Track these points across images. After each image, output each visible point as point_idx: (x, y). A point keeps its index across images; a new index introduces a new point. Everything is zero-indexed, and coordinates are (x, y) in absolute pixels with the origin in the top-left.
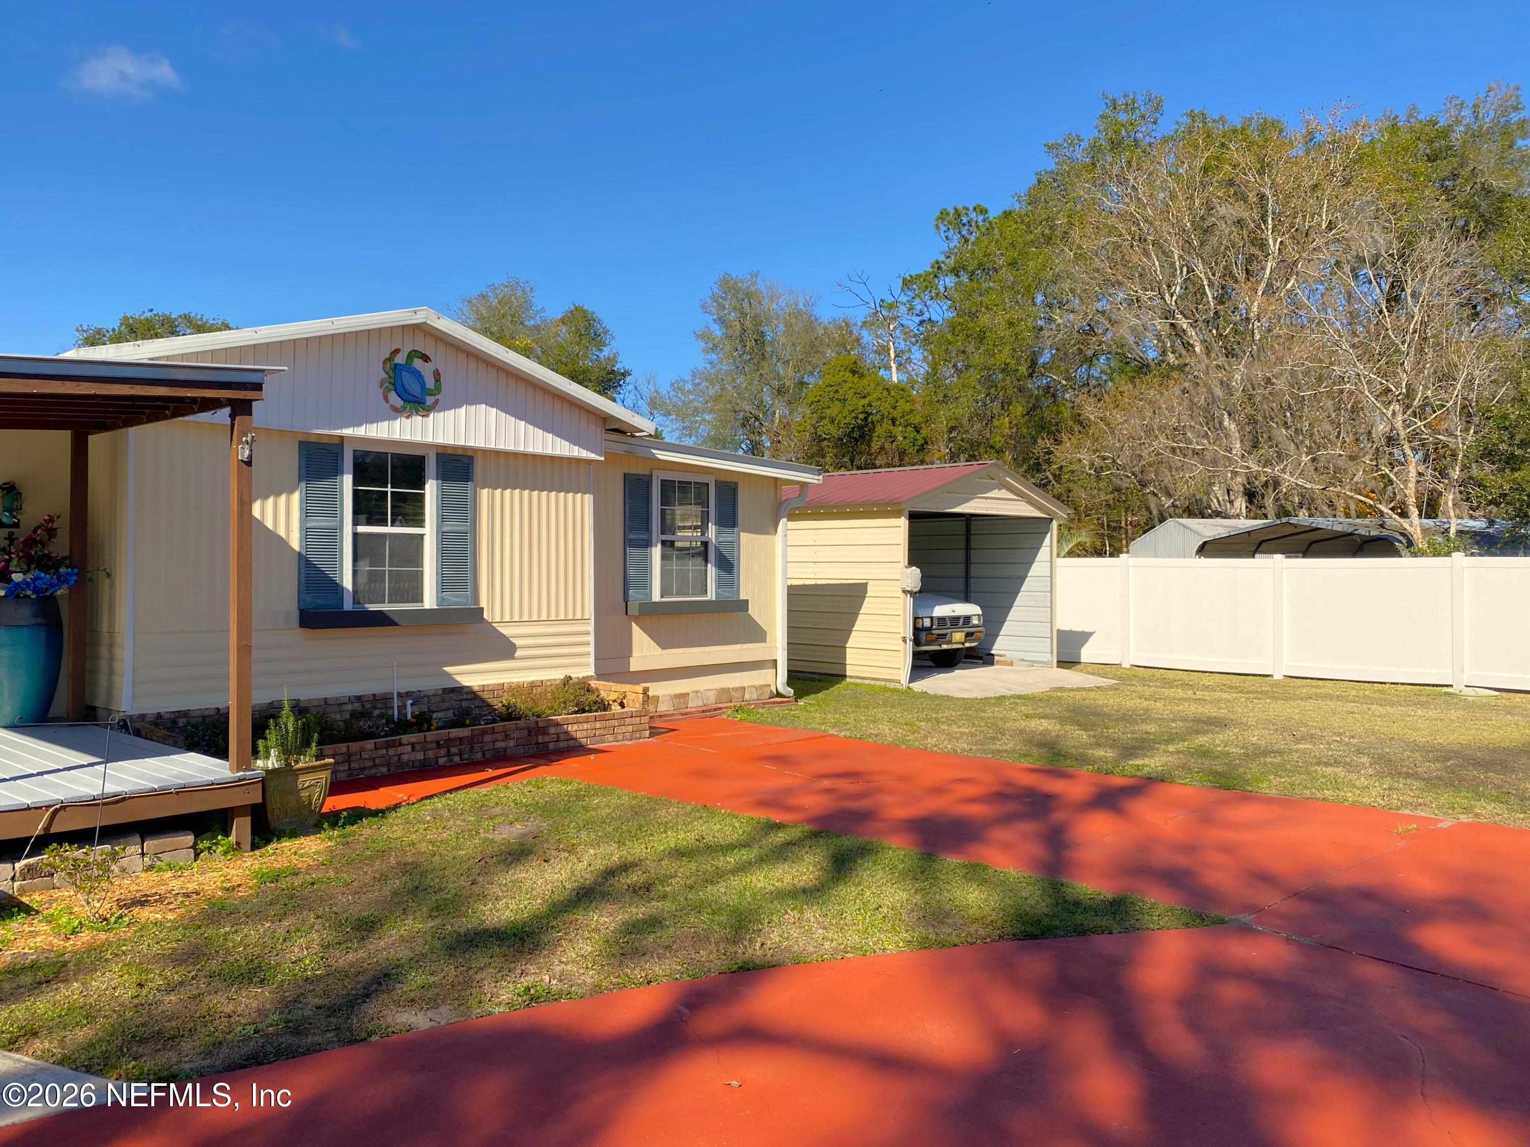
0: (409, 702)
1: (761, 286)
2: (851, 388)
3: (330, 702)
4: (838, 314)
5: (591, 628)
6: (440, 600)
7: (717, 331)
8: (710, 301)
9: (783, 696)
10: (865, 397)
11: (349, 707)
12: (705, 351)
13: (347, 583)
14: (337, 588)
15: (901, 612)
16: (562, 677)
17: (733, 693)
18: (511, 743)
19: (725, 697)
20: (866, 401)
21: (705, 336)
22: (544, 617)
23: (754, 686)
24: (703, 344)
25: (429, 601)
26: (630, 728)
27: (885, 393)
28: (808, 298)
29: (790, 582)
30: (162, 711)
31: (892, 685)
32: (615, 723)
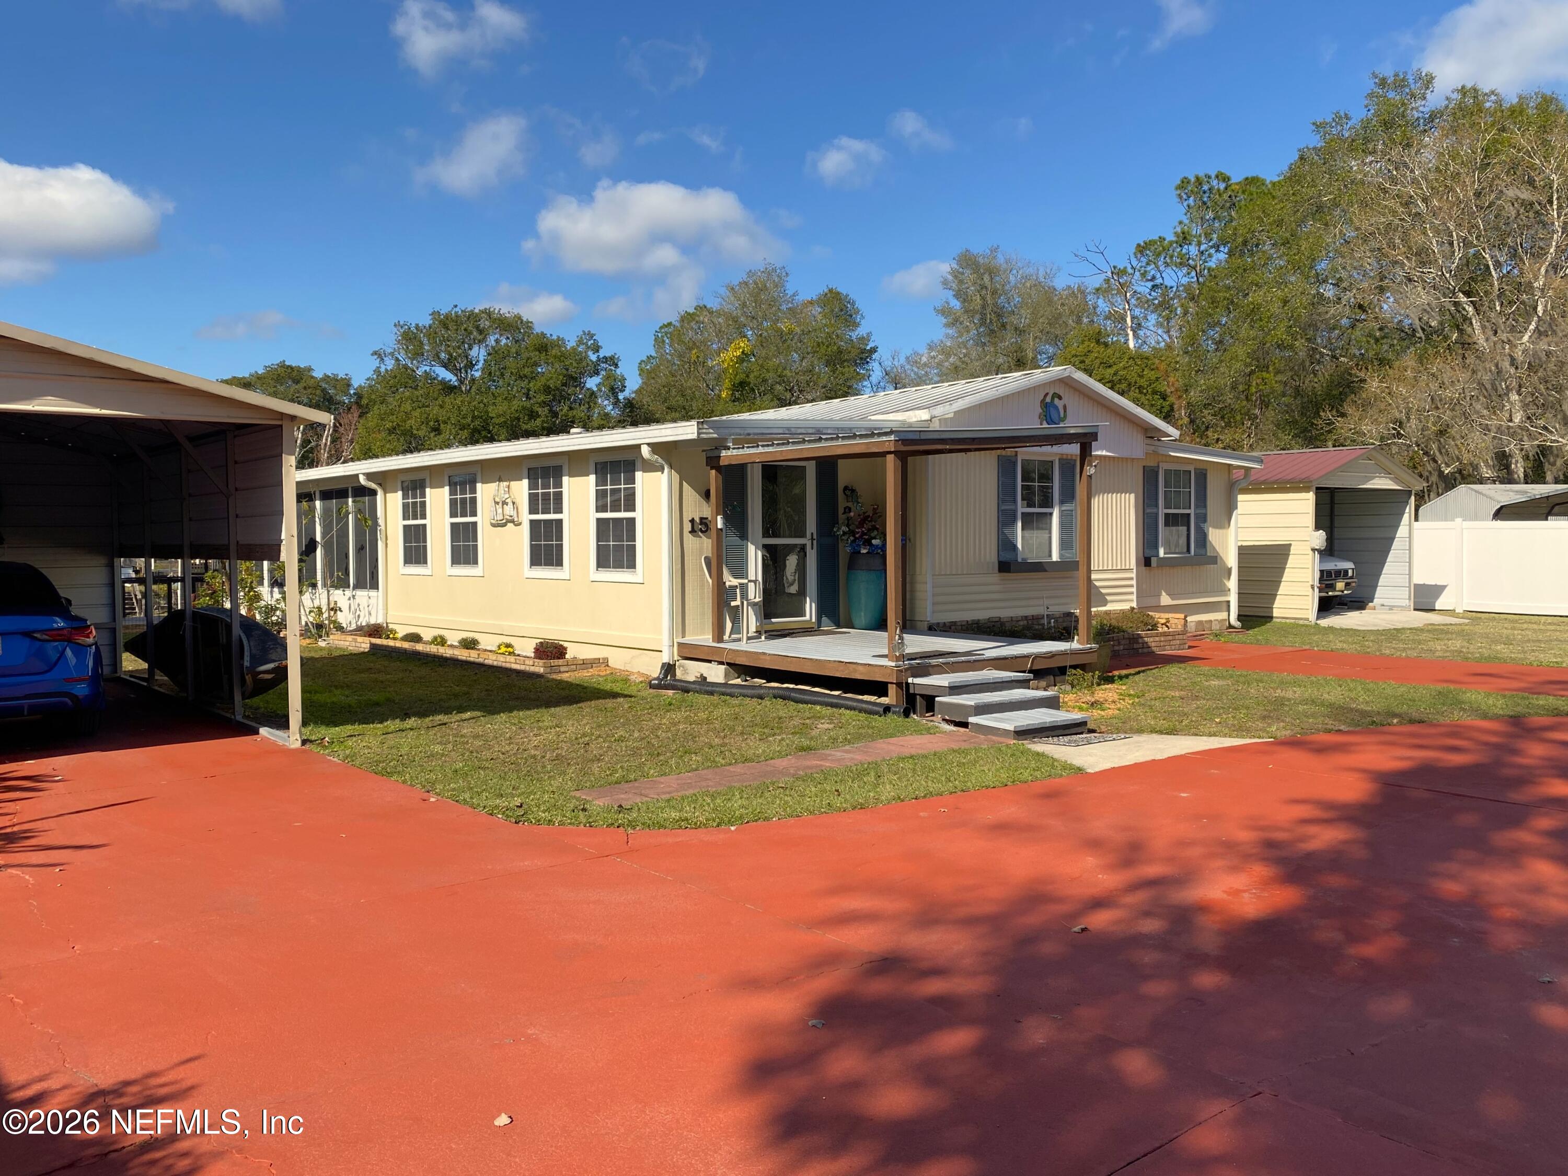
0: (1053, 621)
1: (1001, 259)
2: (1096, 358)
3: (1014, 619)
4: (1074, 283)
5: (1134, 575)
6: (1061, 556)
7: (956, 304)
8: (950, 277)
9: (1234, 628)
10: (1110, 367)
11: (1021, 623)
12: (947, 325)
13: (1019, 546)
14: (1014, 547)
15: (1310, 566)
16: (1128, 607)
17: (1205, 625)
18: (1122, 647)
19: (1200, 628)
20: (1111, 371)
21: (944, 311)
22: (1110, 568)
23: (1217, 620)
24: (944, 321)
25: (1055, 557)
26: (1178, 642)
27: (1131, 362)
28: (1048, 271)
29: (1240, 544)
30: (946, 621)
31: (1301, 622)
32: (1170, 638)
